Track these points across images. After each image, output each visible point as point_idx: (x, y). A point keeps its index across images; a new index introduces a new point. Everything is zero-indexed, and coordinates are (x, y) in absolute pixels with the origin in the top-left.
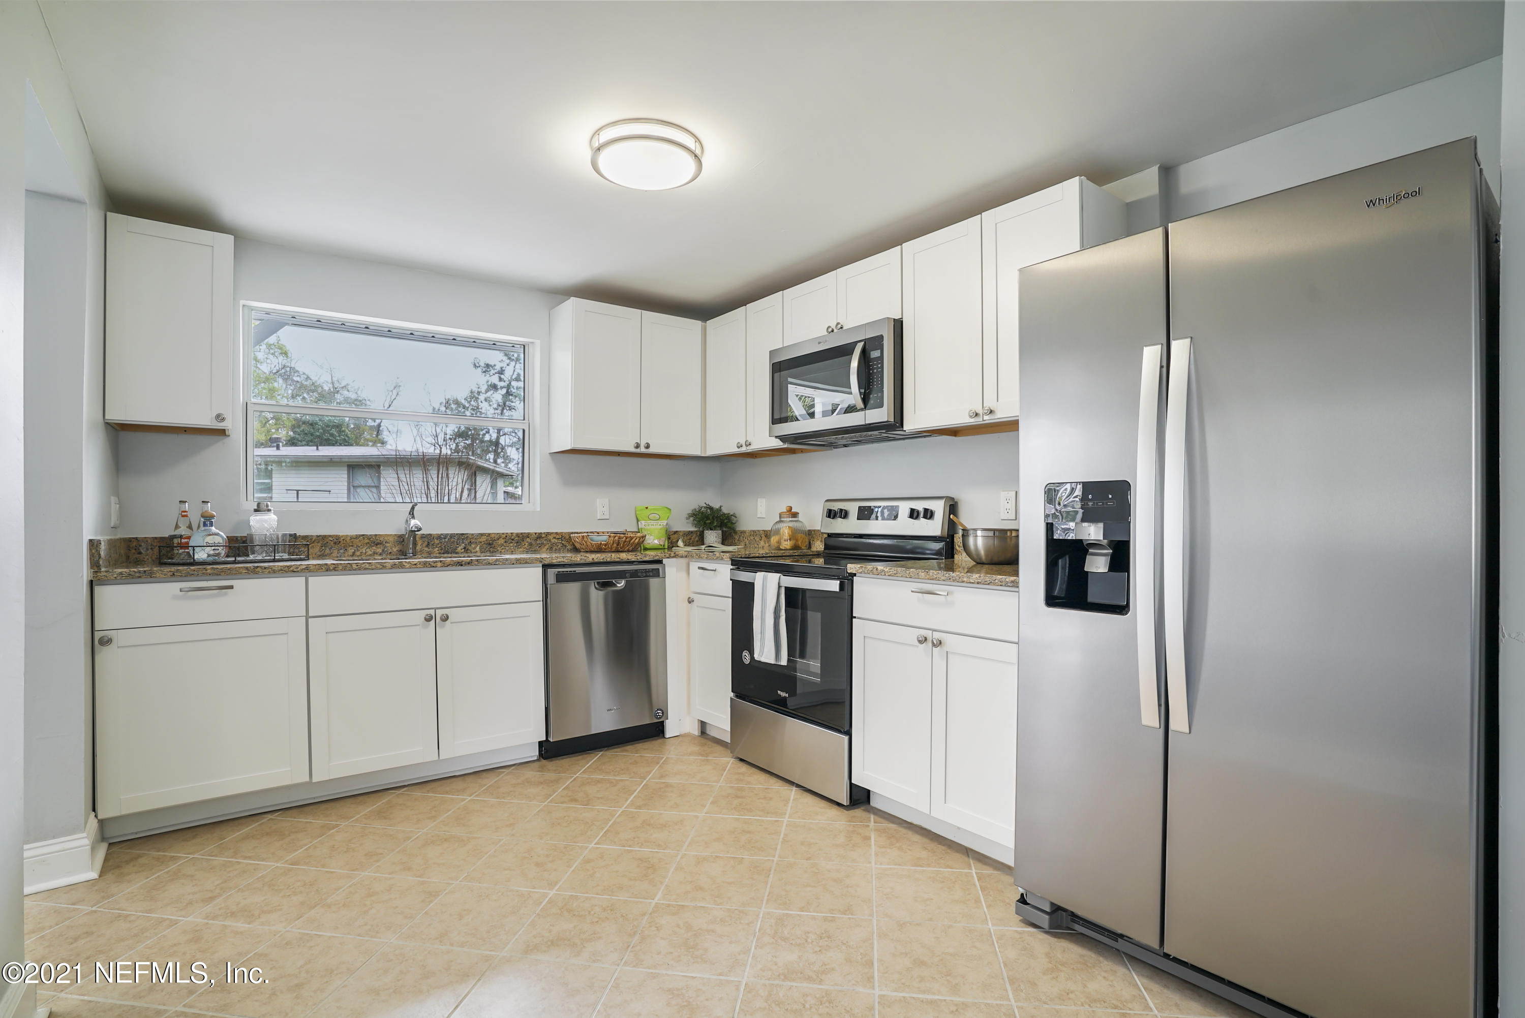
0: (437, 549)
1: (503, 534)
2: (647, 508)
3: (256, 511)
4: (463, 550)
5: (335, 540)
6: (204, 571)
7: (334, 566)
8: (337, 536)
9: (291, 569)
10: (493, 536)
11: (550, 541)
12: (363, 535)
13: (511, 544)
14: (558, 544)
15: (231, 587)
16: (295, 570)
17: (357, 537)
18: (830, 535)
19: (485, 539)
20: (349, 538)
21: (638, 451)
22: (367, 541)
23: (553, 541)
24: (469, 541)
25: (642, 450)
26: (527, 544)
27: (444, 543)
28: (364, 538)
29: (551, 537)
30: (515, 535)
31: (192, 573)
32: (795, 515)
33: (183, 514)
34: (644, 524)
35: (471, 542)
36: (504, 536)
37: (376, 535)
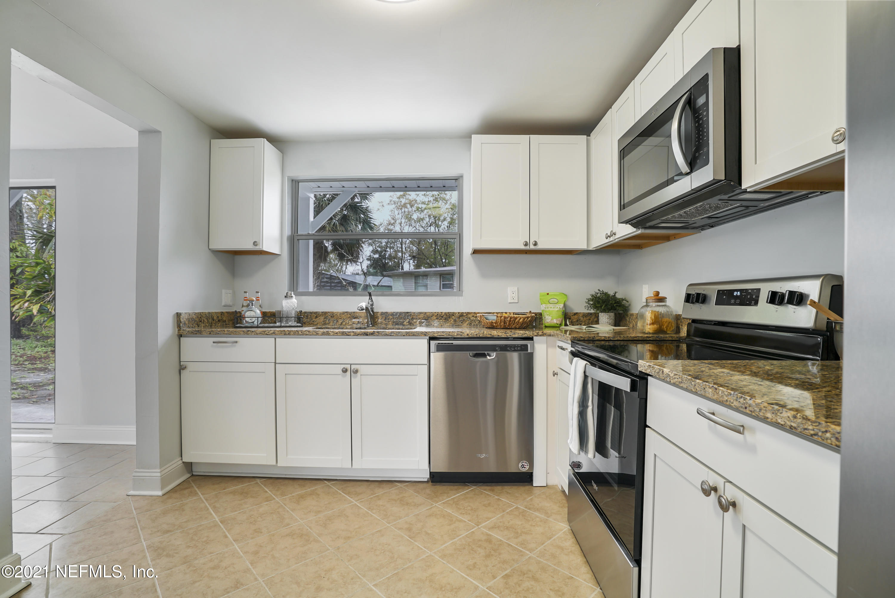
0: (391, 322)
1: (435, 313)
2: (548, 294)
3: (286, 297)
4: (408, 324)
5: (331, 315)
6: (224, 332)
7: (288, 332)
8: (332, 312)
9: (266, 333)
10: (428, 314)
11: (470, 318)
12: (347, 312)
13: (441, 320)
14: (475, 321)
15: (236, 342)
16: (268, 333)
17: (344, 313)
18: (694, 321)
19: (422, 316)
20: (339, 314)
21: (527, 248)
22: (349, 316)
23: (472, 318)
24: (412, 317)
25: (532, 247)
26: (452, 320)
27: (395, 319)
28: (347, 314)
29: (470, 316)
30: (444, 314)
31: (218, 332)
32: (662, 300)
33: (257, 299)
34: (544, 307)
35: (413, 318)
36: (436, 314)
37: (354, 312)
